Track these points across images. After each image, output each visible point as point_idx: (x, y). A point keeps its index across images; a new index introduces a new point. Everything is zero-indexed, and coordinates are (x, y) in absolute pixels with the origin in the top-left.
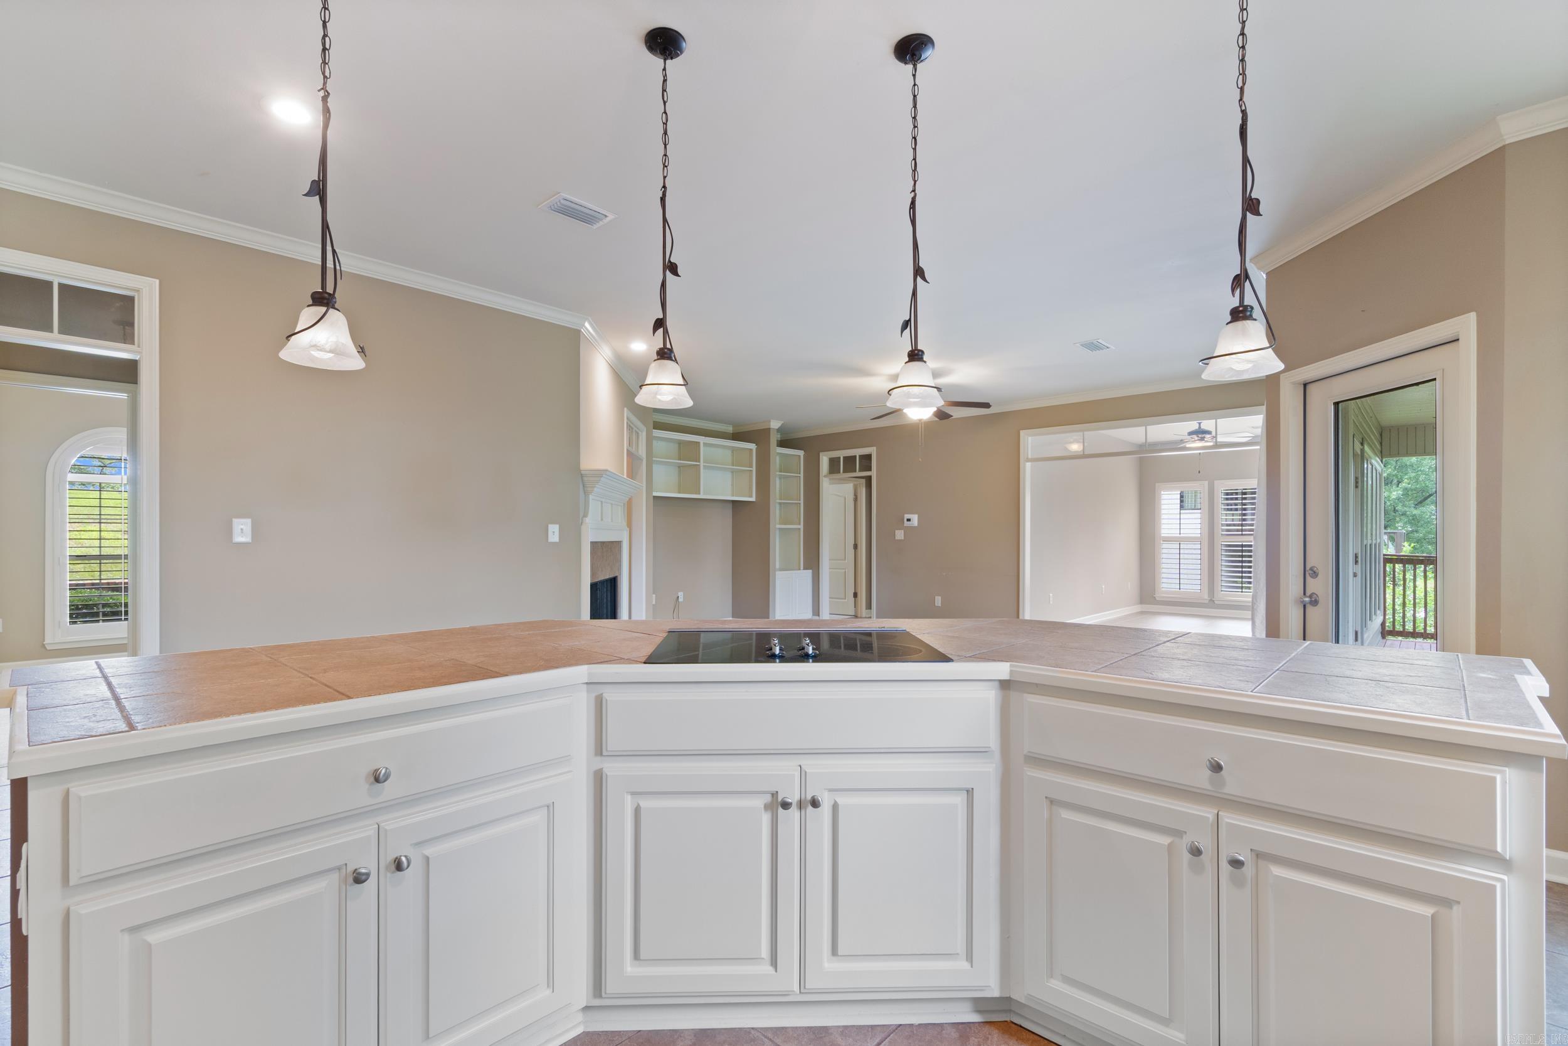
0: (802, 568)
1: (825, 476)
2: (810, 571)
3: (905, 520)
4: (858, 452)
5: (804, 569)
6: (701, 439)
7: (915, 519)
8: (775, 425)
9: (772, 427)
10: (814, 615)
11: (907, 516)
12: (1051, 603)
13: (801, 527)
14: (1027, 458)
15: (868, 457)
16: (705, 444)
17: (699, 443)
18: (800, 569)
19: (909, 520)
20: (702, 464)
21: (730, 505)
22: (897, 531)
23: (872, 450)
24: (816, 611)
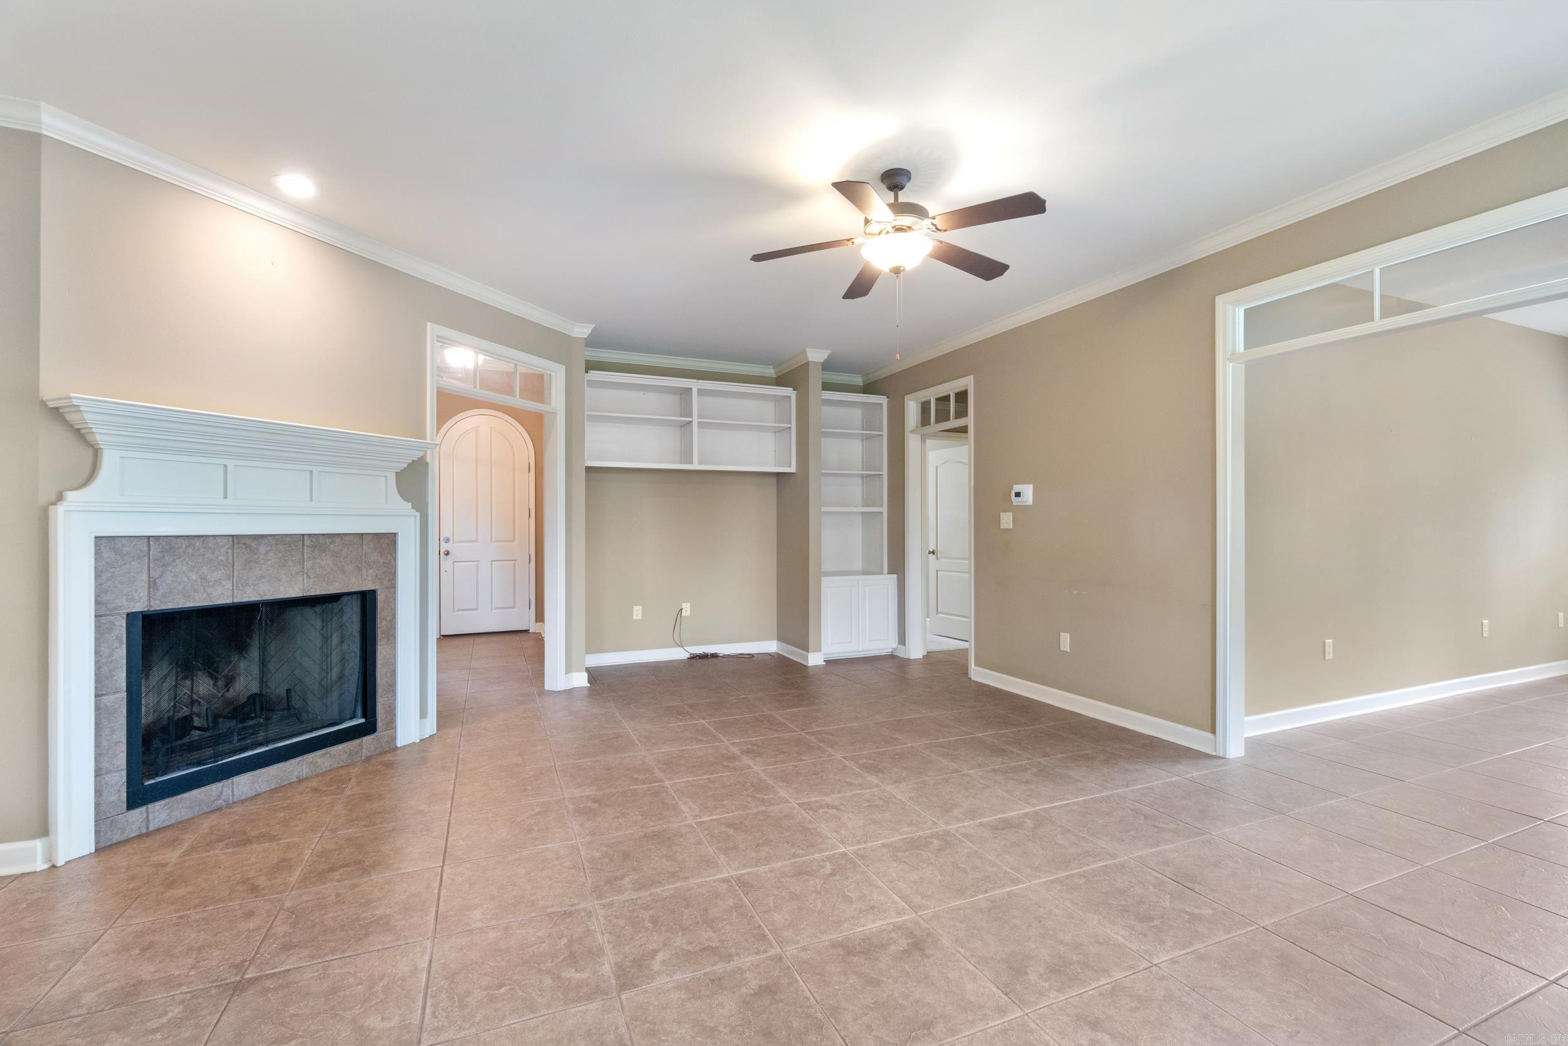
0: (886, 571)
1: (912, 432)
2: (895, 576)
3: (1013, 495)
4: (950, 388)
5: (889, 573)
6: (694, 385)
7: (1028, 493)
8: (817, 356)
9: (810, 360)
10: (899, 643)
11: (1017, 488)
12: (1329, 656)
13: (884, 509)
14: (1233, 354)
15: (962, 397)
16: (701, 392)
17: (690, 389)
18: (882, 573)
19: (1018, 495)
20: (695, 420)
21: (774, 480)
22: (1002, 514)
23: (968, 382)
24: (902, 640)
